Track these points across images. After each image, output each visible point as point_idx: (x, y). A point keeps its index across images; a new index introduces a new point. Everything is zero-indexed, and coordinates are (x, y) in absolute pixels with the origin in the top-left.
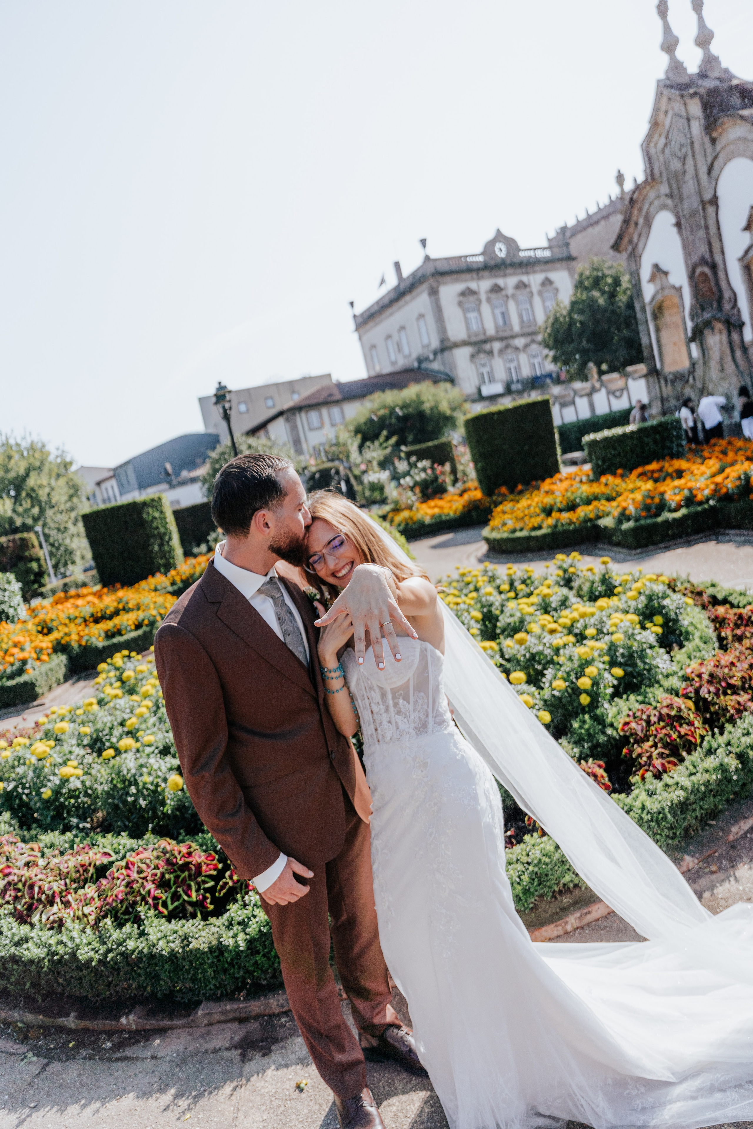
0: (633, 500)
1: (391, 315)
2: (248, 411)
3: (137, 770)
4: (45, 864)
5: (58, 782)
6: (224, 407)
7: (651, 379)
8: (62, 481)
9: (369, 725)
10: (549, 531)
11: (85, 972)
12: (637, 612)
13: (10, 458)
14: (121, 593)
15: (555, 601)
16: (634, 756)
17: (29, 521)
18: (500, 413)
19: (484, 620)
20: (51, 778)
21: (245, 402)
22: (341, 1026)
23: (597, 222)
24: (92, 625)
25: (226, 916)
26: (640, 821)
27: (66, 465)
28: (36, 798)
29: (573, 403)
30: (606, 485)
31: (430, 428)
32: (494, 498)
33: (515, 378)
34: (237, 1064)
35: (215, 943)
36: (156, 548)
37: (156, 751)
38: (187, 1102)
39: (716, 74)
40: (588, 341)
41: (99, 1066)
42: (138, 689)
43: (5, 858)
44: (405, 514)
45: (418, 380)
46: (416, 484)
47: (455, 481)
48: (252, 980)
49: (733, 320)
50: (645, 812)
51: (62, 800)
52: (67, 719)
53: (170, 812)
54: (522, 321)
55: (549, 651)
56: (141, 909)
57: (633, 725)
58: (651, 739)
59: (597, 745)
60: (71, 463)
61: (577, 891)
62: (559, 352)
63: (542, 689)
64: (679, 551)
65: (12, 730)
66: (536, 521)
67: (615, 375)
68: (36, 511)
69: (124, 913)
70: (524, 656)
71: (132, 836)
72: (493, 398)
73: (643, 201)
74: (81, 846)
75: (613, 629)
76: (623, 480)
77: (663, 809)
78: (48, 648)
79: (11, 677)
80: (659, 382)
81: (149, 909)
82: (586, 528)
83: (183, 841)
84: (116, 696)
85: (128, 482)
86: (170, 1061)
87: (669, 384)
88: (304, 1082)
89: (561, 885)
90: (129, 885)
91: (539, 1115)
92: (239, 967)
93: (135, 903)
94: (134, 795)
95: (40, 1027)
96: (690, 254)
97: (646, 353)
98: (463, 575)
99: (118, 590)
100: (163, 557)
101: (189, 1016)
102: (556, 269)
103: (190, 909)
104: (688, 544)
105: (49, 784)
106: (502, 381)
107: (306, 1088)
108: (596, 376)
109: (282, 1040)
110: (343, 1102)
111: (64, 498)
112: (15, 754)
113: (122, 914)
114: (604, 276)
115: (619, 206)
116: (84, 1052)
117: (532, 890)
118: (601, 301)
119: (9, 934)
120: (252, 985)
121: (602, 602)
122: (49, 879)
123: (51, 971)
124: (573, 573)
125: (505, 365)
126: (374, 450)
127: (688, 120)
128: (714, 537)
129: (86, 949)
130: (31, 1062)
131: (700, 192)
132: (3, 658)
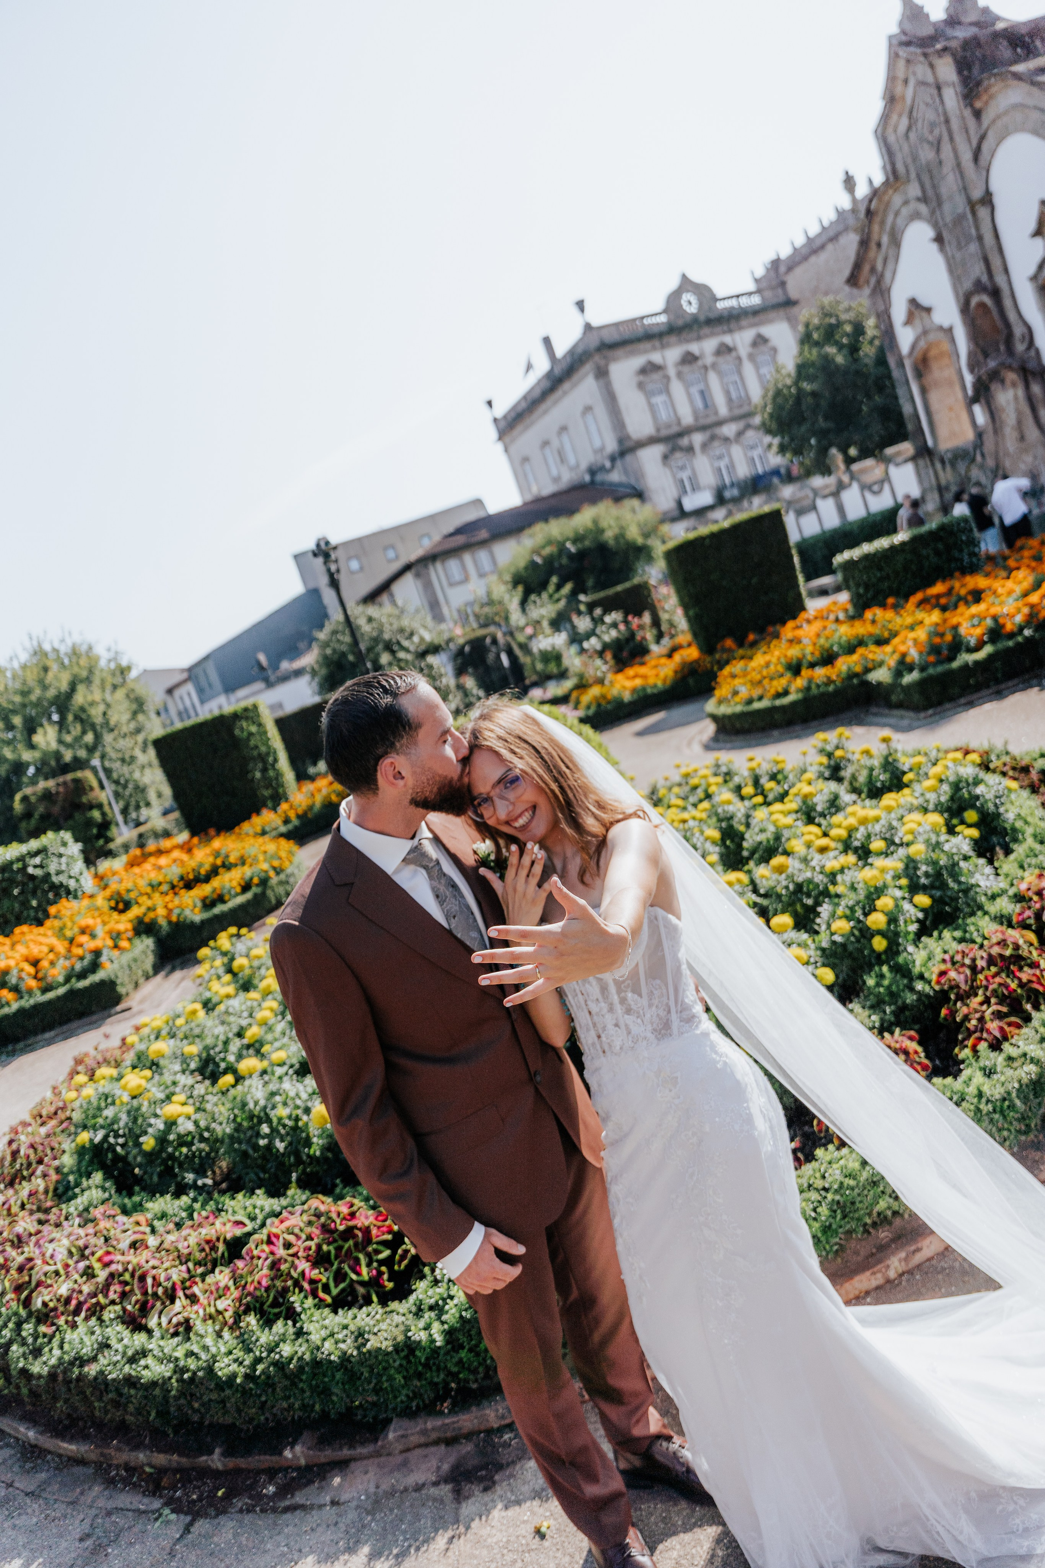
0: (915, 640)
1: (546, 412)
2: (362, 569)
3: (268, 1099)
4: (157, 1244)
5: (162, 1127)
6: (329, 570)
7: (921, 462)
8: (120, 694)
9: (588, 1030)
10: (800, 696)
11: (228, 1392)
12: (939, 808)
13: (46, 669)
14: (217, 843)
15: (820, 802)
16: (958, 1019)
17: (82, 753)
18: (713, 535)
19: (723, 840)
20: (152, 1121)
21: (357, 557)
22: (590, 1449)
23: (822, 247)
24: (183, 892)
25: (412, 1298)
26: (978, 1116)
27: (123, 671)
28: (135, 1151)
29: (814, 508)
30: (874, 622)
31: (617, 565)
32: (717, 656)
33: (727, 481)
34: (450, 1506)
35: (400, 1338)
36: (258, 775)
37: (291, 1071)
38: (387, 1565)
39: (972, 17)
40: (826, 418)
41: (262, 1522)
42: (256, 981)
43: (102, 1239)
44: (595, 691)
45: (594, 501)
46: (606, 647)
47: (659, 637)
48: (458, 1383)
49: (1032, 365)
50: (984, 1100)
51: (170, 1150)
52: (164, 1033)
53: (318, 1153)
54: (730, 400)
55: (821, 877)
56: (295, 1298)
57: (953, 974)
58: (980, 992)
59: (904, 1008)
60: (129, 668)
61: (898, 1220)
62: (787, 439)
63: (817, 933)
64: (987, 706)
65: (93, 1053)
66: (779, 684)
67: (869, 462)
68: (89, 738)
70: (787, 887)
71: (271, 1194)
72: (700, 513)
73: (885, 210)
74: (204, 1213)
75: (908, 838)
76: (898, 613)
77: (1009, 1093)
78: (126, 931)
79: (82, 975)
80: (933, 464)
81: (306, 1297)
82: (852, 686)
83: (341, 1197)
84: (228, 997)
85: (210, 685)
86: (357, 1507)
87: (948, 468)
88: (545, 1524)
89: (875, 1214)
90: (274, 1266)
91: (880, 1550)
92: (438, 1369)
93: (285, 1290)
94: (267, 1136)
95: (176, 1471)
96: (959, 278)
97: (910, 427)
98: (687, 776)
99: (212, 838)
100: (269, 786)
101: (376, 1440)
102: (771, 321)
103: (361, 1290)
104: (1000, 695)
105: (150, 1130)
106: (710, 487)
107: (548, 1533)
108: (842, 466)
109: (508, 1465)
110: (603, 1552)
111: (126, 716)
112: (100, 1090)
113: (271, 1306)
114: (839, 324)
115: (851, 221)
116: (239, 1503)
117: (834, 1226)
118: (840, 359)
119: (120, 1347)
120: (458, 1390)
121: (889, 799)
122: (165, 1265)
123: (182, 1394)
124: (842, 758)
125: (712, 465)
126: (542, 606)
127: (939, 88)
128: (1035, 682)
129: (226, 1360)
130: (168, 1522)
131: (965, 189)
132: (69, 951)
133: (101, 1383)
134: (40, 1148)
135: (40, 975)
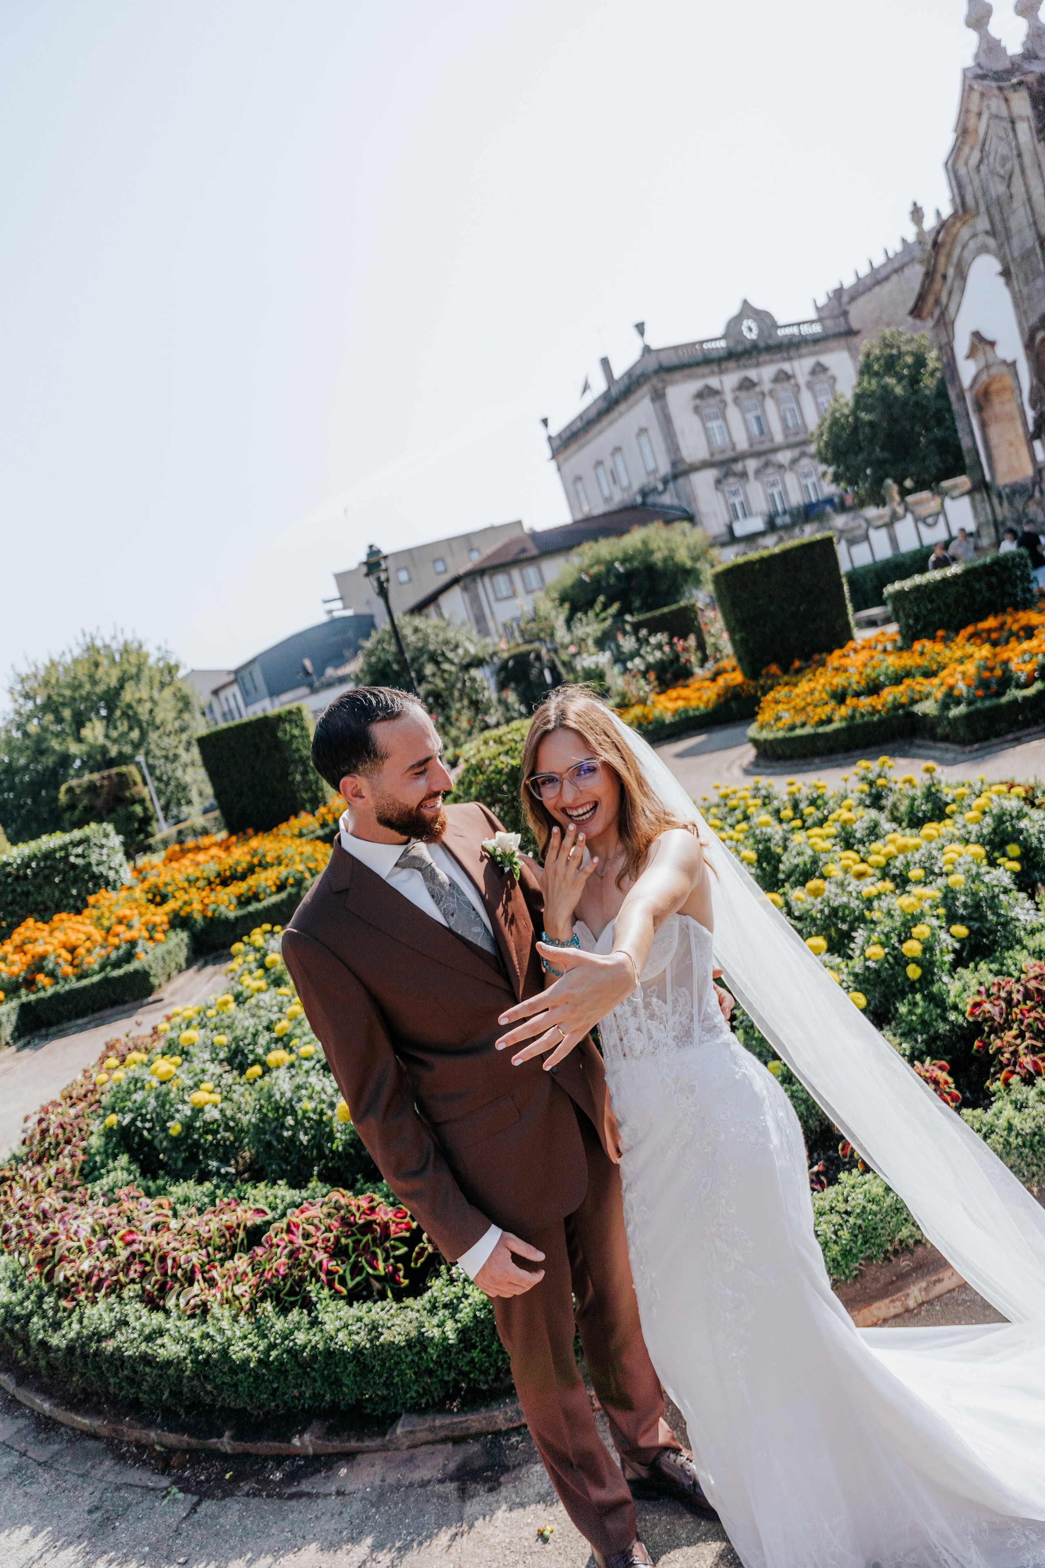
0: (963, 673)
1: (600, 432)
2: (410, 580)
3: (294, 1092)
4: (178, 1226)
5: (189, 1113)
6: (378, 579)
7: (978, 497)
8: (168, 692)
10: (844, 724)
11: (241, 1376)
12: (981, 840)
13: (97, 665)
14: (254, 843)
15: (860, 829)
16: (991, 1052)
17: (127, 749)
18: (762, 560)
19: (759, 861)
20: (180, 1107)
21: (406, 569)
22: (597, 1454)
23: (887, 278)
24: (219, 888)
25: (427, 1295)
26: (1005, 1150)
27: (171, 670)
28: (162, 1136)
29: (866, 538)
30: (922, 654)
31: (664, 587)
32: (762, 682)
33: (780, 508)
34: (455, 1504)
35: (414, 1333)
36: (298, 777)
37: (318, 1066)
38: (389, 1557)
40: (883, 449)
41: (267, 1506)
43: (125, 1219)
44: (638, 710)
45: (644, 522)
46: (649, 667)
47: (704, 660)
48: (468, 1384)
50: (1014, 1133)
51: (196, 1136)
52: (195, 1023)
53: (340, 1149)
54: (786, 427)
55: (857, 902)
56: (312, 1288)
57: (987, 1006)
58: (1015, 1026)
59: (936, 1037)
60: (177, 667)
61: (919, 1250)
62: (842, 467)
63: (851, 958)
64: (1035, 744)
65: (124, 1039)
66: (823, 712)
67: (925, 494)
68: (135, 734)
69: (289, 1294)
70: (822, 911)
71: (293, 1185)
72: (751, 538)
73: (952, 243)
74: (226, 1200)
75: (947, 868)
76: (947, 646)
77: (1040, 1128)
78: (162, 923)
79: (117, 965)
80: (990, 500)
81: (322, 1288)
82: (898, 717)
83: (361, 1192)
84: (259, 990)
85: (255, 688)
86: (363, 1499)
87: (1005, 503)
88: (549, 1528)
89: (897, 1242)
90: (293, 1254)
92: (450, 1368)
93: (302, 1279)
94: (291, 1128)
95: (186, 1451)
96: (1025, 312)
97: (968, 461)
98: (726, 797)
99: (250, 838)
100: (307, 790)
101: (384, 1434)
102: (831, 350)
103: (377, 1285)
105: (177, 1116)
106: (761, 514)
107: (551, 1537)
108: (897, 498)
109: (514, 1467)
110: (605, 1557)
111: (172, 715)
112: (130, 1074)
113: (287, 1294)
114: (900, 355)
115: (918, 253)
116: (246, 1486)
117: (855, 1251)
118: (899, 390)
119: (137, 1325)
120: (468, 1391)
121: (929, 829)
122: (186, 1248)
123: (196, 1375)
124: (884, 787)
125: (765, 491)
126: (588, 624)
127: (1013, 122)
129: (241, 1344)
130: (175, 1501)
131: (1035, 223)
132: (106, 940)
133: (117, 1360)
134: (69, 1128)
135: (76, 962)
